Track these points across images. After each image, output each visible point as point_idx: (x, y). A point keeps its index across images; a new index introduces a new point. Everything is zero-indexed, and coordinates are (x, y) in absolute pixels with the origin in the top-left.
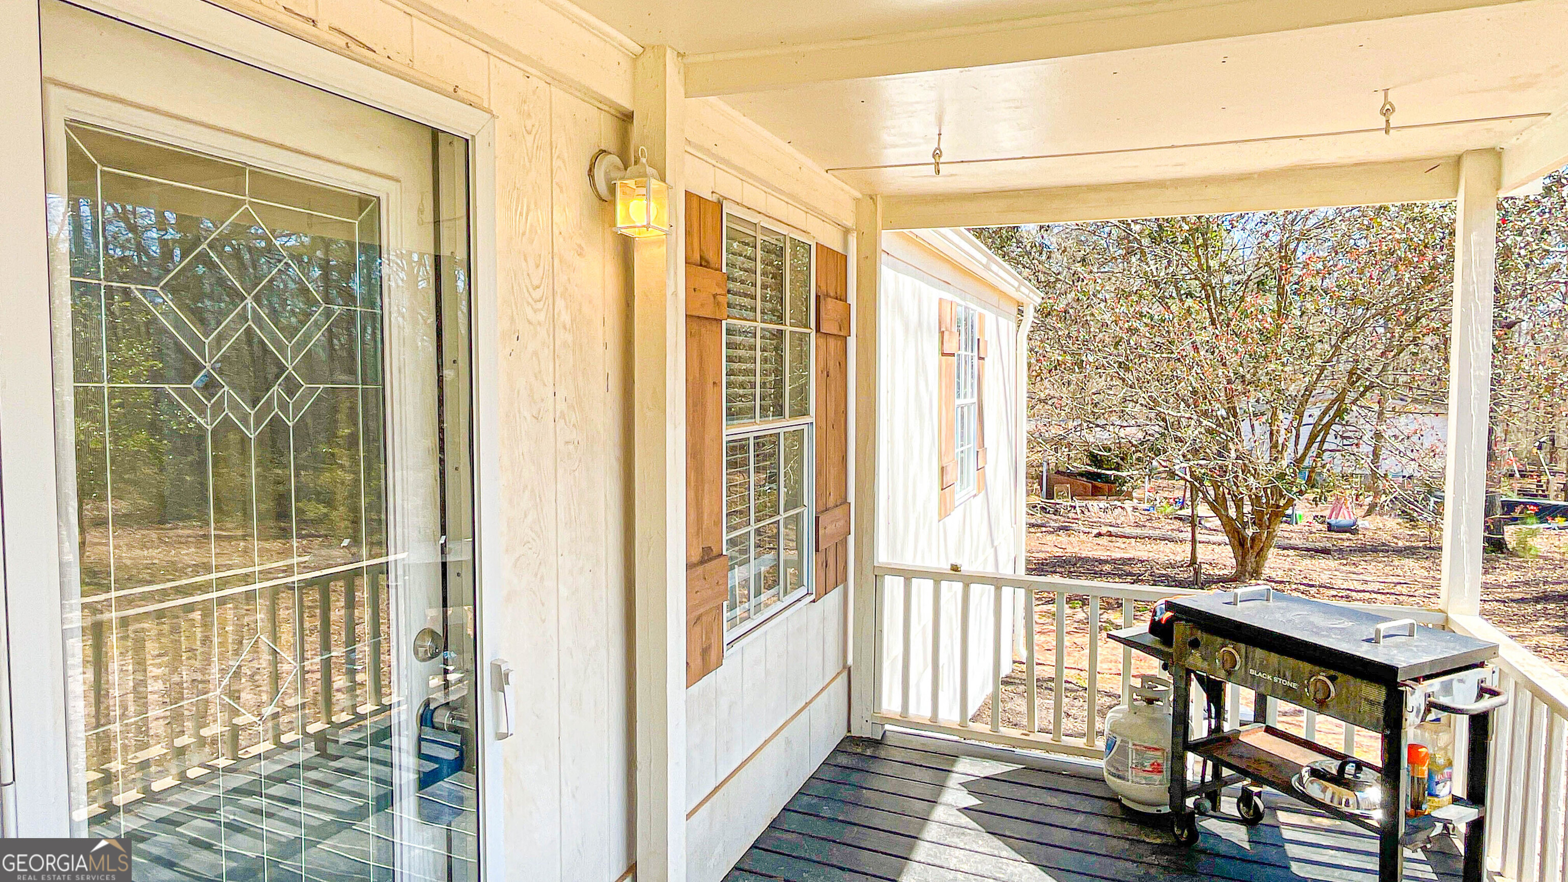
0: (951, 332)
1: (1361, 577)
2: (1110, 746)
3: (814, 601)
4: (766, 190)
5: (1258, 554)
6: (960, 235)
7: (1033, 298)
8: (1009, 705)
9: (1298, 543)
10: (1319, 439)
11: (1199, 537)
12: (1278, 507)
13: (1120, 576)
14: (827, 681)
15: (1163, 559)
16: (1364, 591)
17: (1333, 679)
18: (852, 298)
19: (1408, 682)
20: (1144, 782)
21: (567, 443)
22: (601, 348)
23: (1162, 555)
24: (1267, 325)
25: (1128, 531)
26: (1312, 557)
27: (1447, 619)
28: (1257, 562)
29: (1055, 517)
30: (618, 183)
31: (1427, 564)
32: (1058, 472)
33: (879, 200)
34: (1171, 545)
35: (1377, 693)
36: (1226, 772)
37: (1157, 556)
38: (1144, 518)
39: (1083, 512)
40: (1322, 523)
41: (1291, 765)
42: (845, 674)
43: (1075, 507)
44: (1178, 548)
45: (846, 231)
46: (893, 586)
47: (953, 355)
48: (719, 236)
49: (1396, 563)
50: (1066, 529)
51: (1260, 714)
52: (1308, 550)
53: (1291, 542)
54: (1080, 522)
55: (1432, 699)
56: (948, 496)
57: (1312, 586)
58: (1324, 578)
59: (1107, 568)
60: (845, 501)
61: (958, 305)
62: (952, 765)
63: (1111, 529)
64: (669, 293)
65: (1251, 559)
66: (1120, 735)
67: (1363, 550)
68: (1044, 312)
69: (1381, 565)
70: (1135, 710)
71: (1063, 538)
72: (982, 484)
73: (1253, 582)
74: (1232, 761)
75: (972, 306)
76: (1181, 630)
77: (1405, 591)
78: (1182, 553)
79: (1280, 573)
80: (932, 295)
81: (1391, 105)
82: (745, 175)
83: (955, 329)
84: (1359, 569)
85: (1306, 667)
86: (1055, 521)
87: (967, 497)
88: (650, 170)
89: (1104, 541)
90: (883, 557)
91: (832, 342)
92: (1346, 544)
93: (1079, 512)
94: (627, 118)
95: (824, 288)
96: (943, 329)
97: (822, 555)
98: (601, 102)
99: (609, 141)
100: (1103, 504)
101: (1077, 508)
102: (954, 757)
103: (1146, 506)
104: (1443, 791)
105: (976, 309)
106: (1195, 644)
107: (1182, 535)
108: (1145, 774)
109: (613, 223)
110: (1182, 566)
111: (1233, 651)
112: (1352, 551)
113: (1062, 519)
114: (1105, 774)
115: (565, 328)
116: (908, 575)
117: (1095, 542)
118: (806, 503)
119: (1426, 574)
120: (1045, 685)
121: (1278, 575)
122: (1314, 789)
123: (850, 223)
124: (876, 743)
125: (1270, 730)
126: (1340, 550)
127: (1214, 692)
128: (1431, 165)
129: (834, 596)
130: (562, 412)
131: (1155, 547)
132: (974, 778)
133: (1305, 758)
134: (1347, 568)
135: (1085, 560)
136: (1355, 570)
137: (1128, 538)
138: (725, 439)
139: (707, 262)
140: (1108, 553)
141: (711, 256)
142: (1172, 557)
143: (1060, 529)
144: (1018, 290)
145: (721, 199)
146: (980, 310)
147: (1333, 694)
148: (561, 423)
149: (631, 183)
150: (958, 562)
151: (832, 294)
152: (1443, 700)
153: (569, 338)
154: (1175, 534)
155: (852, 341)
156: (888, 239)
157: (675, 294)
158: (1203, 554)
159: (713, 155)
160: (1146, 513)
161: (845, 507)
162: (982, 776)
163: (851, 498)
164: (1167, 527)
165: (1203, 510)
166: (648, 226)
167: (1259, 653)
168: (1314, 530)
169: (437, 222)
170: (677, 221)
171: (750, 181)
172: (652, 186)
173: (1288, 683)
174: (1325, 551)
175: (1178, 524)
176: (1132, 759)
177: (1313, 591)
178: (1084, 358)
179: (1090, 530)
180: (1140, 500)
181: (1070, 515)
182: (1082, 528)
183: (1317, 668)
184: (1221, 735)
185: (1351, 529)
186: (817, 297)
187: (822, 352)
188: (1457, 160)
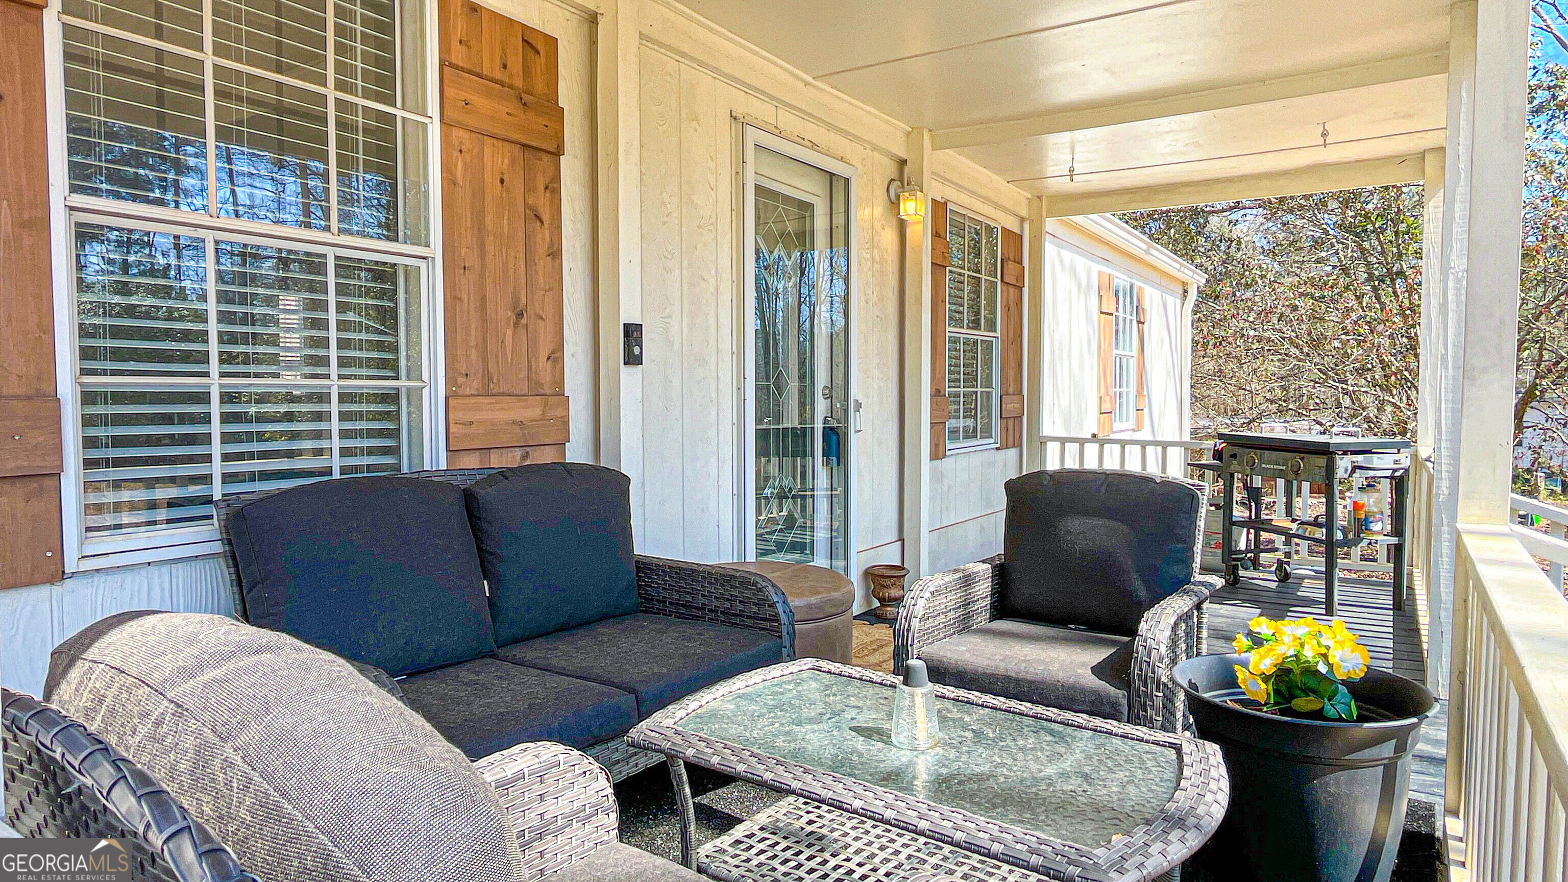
4: (973, 195)
7: (1196, 279)
17: (1302, 459)
18: (1026, 262)
20: (1211, 555)
30: (901, 194)
33: (1044, 199)
35: (1322, 462)
45: (1023, 220)
46: (1053, 445)
47: (1112, 314)
48: (945, 222)
55: (1356, 464)
56: (1106, 420)
60: (1020, 391)
61: (1117, 277)
64: (923, 250)
72: (1141, 423)
80: (1090, 267)
81: (1327, 131)
82: (960, 187)
83: (1112, 295)
87: (1126, 428)
88: (915, 187)
91: (1012, 289)
94: (903, 163)
95: (1006, 255)
96: (1101, 294)
97: (1005, 422)
98: (892, 156)
99: (895, 175)
106: (1234, 456)
109: (899, 213)
111: (1254, 455)
115: (877, 263)
116: (1063, 441)
118: (994, 386)
123: (1024, 213)
128: (1401, 160)
130: (875, 302)
138: (947, 333)
139: (939, 235)
141: (942, 233)
145: (948, 200)
147: (1302, 467)
149: (907, 194)
150: (1094, 433)
151: (1012, 258)
153: (879, 267)
155: (1026, 290)
156: (1050, 224)
157: (926, 251)
159: (942, 177)
161: (1020, 394)
163: (1024, 389)
166: (915, 214)
169: (831, 214)
170: (928, 213)
171: (961, 190)
172: (918, 194)
173: (1281, 468)
186: (1002, 260)
187: (1005, 294)
188: (1422, 156)
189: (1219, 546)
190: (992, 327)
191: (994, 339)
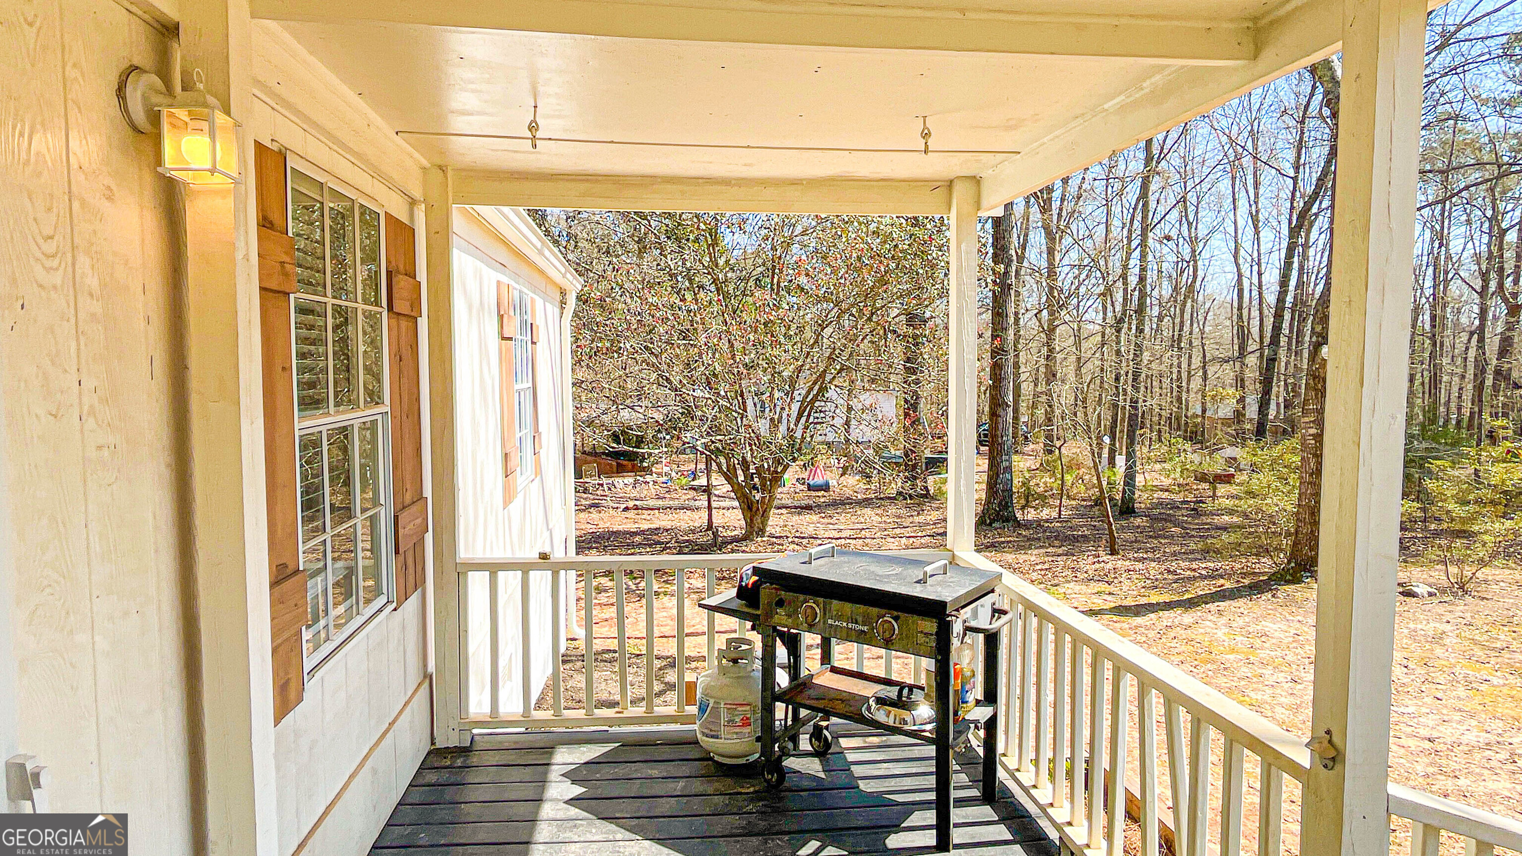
0: (509, 316)
1: (836, 527)
2: (702, 710)
3: (395, 610)
4: (331, 145)
5: (762, 516)
6: (518, 214)
7: (574, 284)
8: (570, 684)
9: (789, 502)
10: (806, 414)
11: (714, 504)
12: (777, 472)
13: (650, 546)
14: (409, 694)
15: (684, 526)
16: (840, 538)
17: (896, 619)
18: (422, 275)
19: (953, 613)
20: (735, 736)
21: (99, 448)
22: (143, 324)
23: (682, 523)
24: (772, 318)
25: (652, 503)
26: (799, 514)
27: (954, 555)
28: (762, 523)
29: (585, 496)
30: (165, 111)
31: (880, 511)
32: (584, 453)
33: (450, 173)
34: (689, 513)
35: (930, 626)
36: (803, 713)
37: (678, 524)
38: (663, 491)
39: (610, 489)
40: (803, 484)
41: (857, 698)
42: (426, 684)
43: (602, 485)
44: (695, 515)
45: (413, 203)
46: (477, 582)
47: (511, 339)
48: (283, 195)
49: (859, 513)
50: (596, 506)
51: (826, 657)
52: (796, 508)
53: (783, 502)
54: (608, 499)
55: (967, 624)
56: (511, 482)
57: (803, 538)
58: (810, 530)
59: (638, 539)
60: (420, 498)
61: (514, 288)
62: (550, 758)
63: (637, 503)
64: (239, 255)
65: (758, 520)
66: (712, 697)
67: (834, 504)
68: (582, 299)
69: (849, 515)
70: (723, 671)
71: (594, 515)
72: (538, 470)
73: (759, 539)
74: (808, 702)
75: (525, 290)
76: (766, 593)
77: (868, 535)
78: (700, 519)
79: (778, 529)
80: (492, 276)
81: (929, 130)
82: (310, 124)
83: (512, 313)
84: (834, 521)
85: (874, 611)
86: (585, 499)
87: (527, 482)
88: (211, 100)
89: (631, 514)
90: (464, 553)
91: (403, 324)
92: (822, 500)
93: (606, 489)
94: (169, 30)
95: (394, 263)
96: (502, 313)
97: (401, 558)
98: (134, 3)
100: (630, 480)
101: (605, 486)
102: (549, 749)
103: (664, 479)
104: (971, 698)
105: (529, 294)
106: (780, 603)
107: (698, 503)
108: (738, 730)
109: (159, 160)
110: (701, 531)
111: (814, 605)
112: (828, 505)
113: (592, 497)
114: (699, 736)
115: (91, 295)
116: (493, 568)
117: (624, 516)
118: (382, 501)
119: (880, 519)
120: (600, 658)
121: (777, 531)
122: (880, 716)
123: (417, 194)
124: (464, 751)
125: (834, 670)
126: (819, 506)
127: (793, 644)
128: (933, 186)
129: (414, 600)
130: (91, 406)
131: (676, 516)
132: (574, 767)
133: (869, 690)
134: (826, 520)
135: (616, 533)
136: (831, 521)
137: (652, 509)
138: (297, 434)
139: (271, 223)
140: (637, 526)
141: (275, 217)
142: (691, 524)
143: (591, 506)
144: (564, 276)
145: (284, 149)
146: (531, 294)
147: (896, 632)
148: (90, 423)
149: (182, 114)
150: (547, 550)
151: (402, 270)
152: (973, 624)
153: (97, 307)
154: (692, 503)
155: (423, 323)
157: (246, 258)
158: (718, 519)
159: (274, 96)
160: (665, 485)
161: (423, 501)
162: (582, 762)
163: (428, 492)
164: (684, 497)
165: (718, 480)
166: (213, 171)
167: (835, 604)
168: (798, 491)
170: (246, 169)
171: (313, 132)
172: (217, 120)
173: (860, 627)
174: (808, 508)
175: (692, 493)
176: (724, 718)
177: (805, 541)
178: (622, 345)
179: (618, 505)
180: (658, 474)
181: (598, 492)
182: (611, 504)
183: (883, 611)
184: (800, 681)
185: (826, 487)
186: (389, 274)
187: (395, 333)
188: (950, 184)
189: (746, 723)
190: (374, 398)
191: (379, 417)
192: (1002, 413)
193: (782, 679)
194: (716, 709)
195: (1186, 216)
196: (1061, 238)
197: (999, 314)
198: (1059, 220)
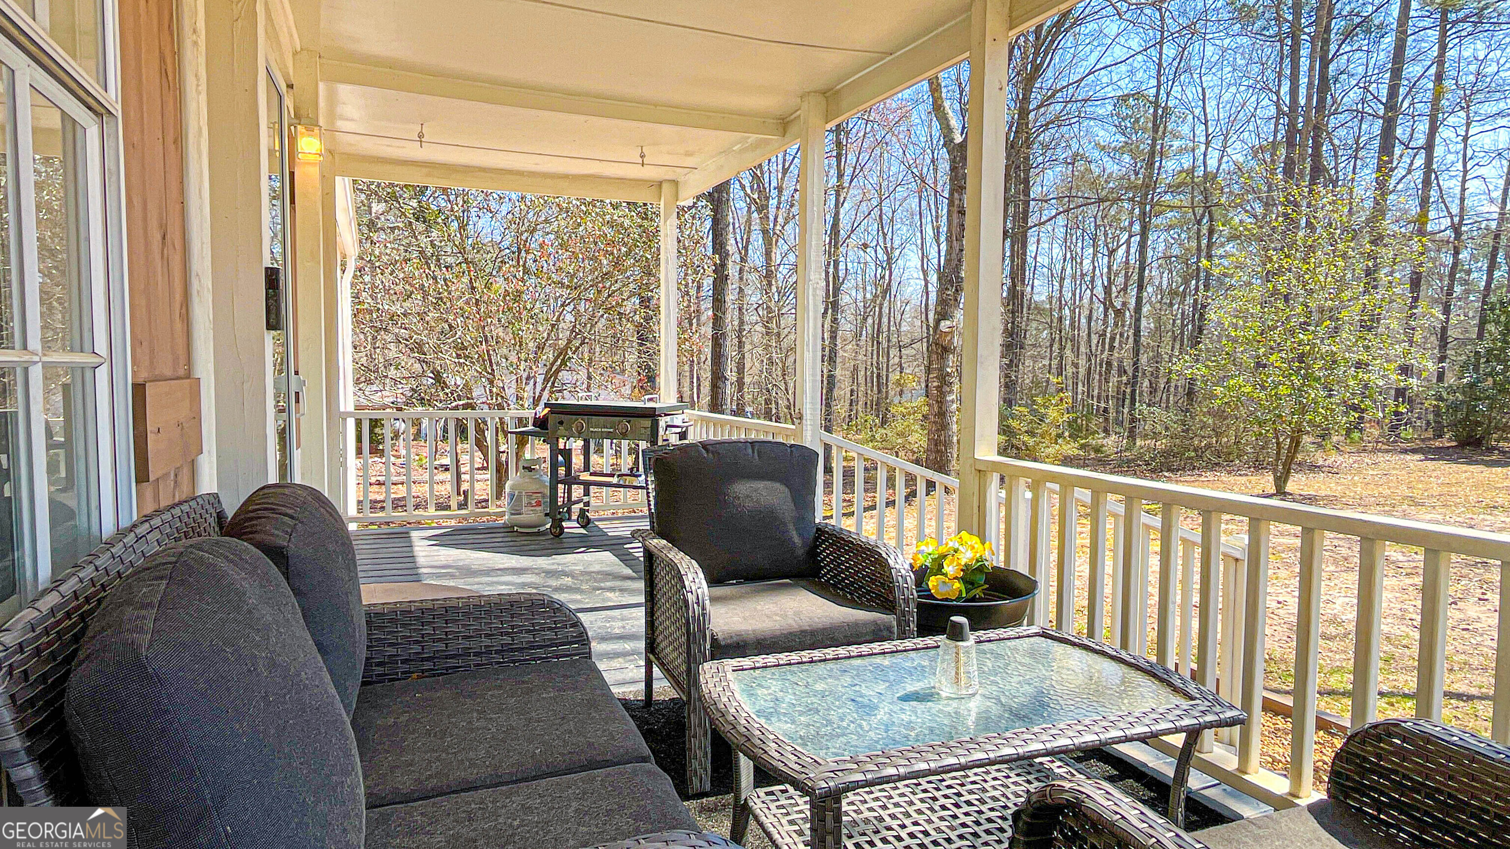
2: (511, 498)
17: (629, 422)
20: (532, 512)
55: (668, 424)
66: (517, 490)
70: (522, 477)
81: (644, 153)
85: (617, 419)
94: (289, 87)
102: (406, 533)
106: (561, 423)
108: (533, 508)
111: (582, 421)
128: (650, 184)
132: (426, 537)
147: (629, 429)
152: (672, 424)
162: (431, 535)
167: (594, 419)
173: (608, 430)
176: (525, 500)
183: (622, 419)
184: (572, 477)
188: (660, 184)
189: (539, 504)
192: (722, 385)
193: (562, 471)
194: (520, 496)
195: (882, 227)
196: (777, 241)
197: (717, 299)
198: (775, 225)
